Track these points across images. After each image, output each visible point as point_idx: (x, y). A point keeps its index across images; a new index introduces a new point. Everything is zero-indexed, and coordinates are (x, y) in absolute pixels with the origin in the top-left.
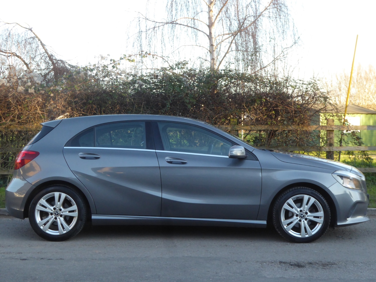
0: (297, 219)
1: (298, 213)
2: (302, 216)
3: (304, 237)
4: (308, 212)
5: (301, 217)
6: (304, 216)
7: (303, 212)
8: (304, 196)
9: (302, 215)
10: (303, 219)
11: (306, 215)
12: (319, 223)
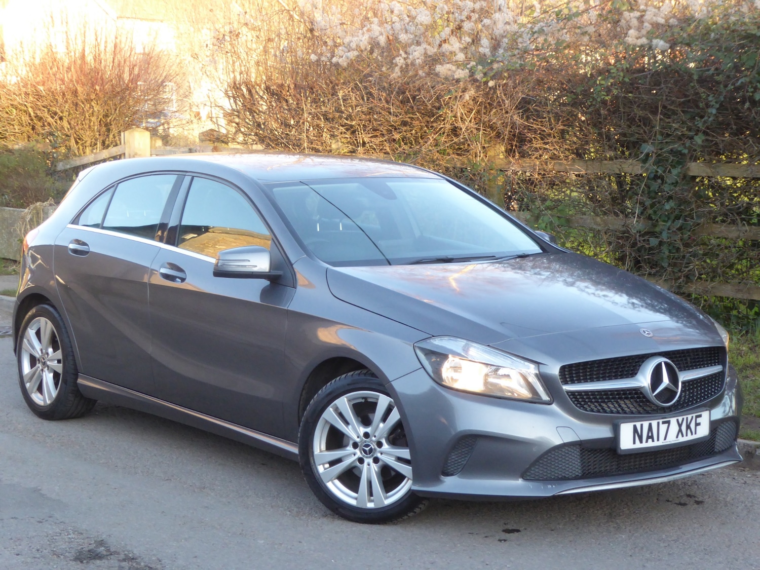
0: (354, 455)
1: (358, 440)
2: (367, 449)
3: (364, 507)
4: (384, 441)
5: (365, 452)
6: (371, 451)
7: (372, 440)
8: (379, 396)
9: (367, 446)
10: (370, 457)
11: (378, 449)
12: (409, 479)
